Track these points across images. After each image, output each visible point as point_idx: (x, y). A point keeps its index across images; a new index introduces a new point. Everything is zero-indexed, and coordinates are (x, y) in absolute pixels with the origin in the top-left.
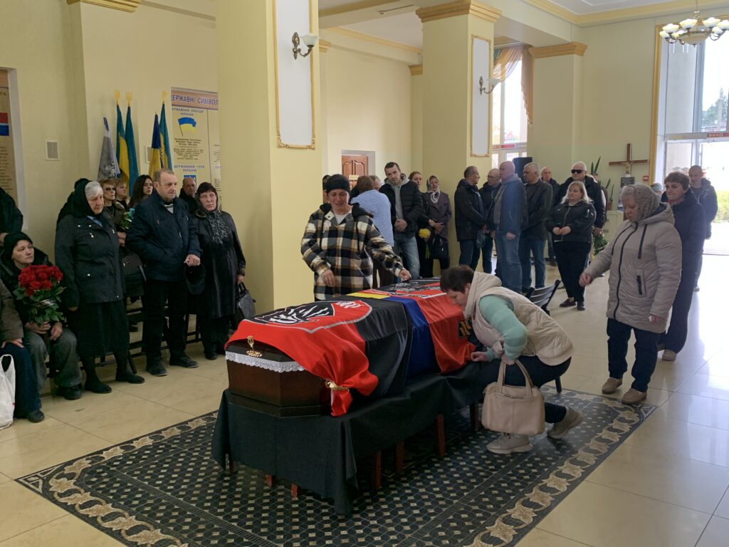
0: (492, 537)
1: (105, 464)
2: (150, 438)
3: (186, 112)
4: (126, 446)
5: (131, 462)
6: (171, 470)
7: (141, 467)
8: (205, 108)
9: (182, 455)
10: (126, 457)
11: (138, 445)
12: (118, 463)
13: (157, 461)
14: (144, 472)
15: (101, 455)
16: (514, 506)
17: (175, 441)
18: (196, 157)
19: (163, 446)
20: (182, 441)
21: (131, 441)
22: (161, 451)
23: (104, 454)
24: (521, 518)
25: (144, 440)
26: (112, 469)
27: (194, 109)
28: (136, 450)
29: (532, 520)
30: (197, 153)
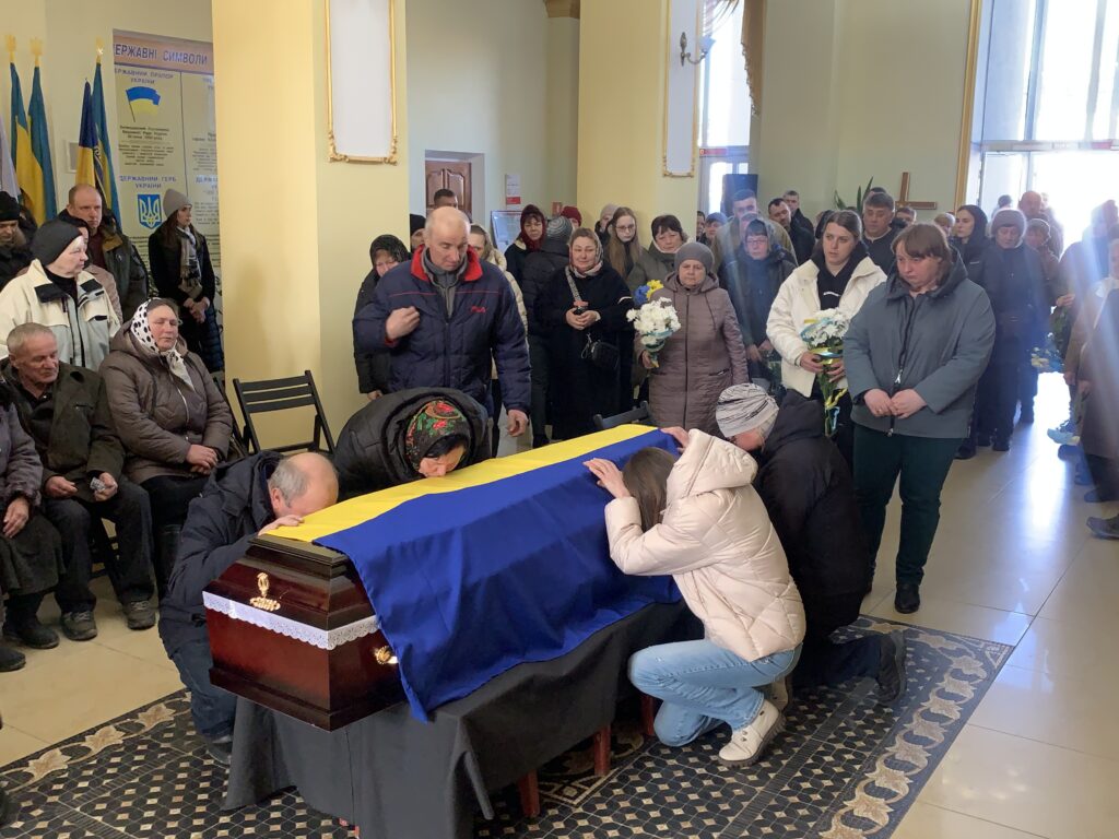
1: (35, 790)
2: (118, 729)
3: (141, 77)
4: (72, 746)
5: (86, 784)
6: (165, 799)
7: (108, 794)
8: (176, 70)
9: (183, 765)
10: (75, 772)
11: (94, 745)
12: (61, 786)
13: (136, 780)
14: (113, 804)
15: (26, 770)
17: (166, 735)
18: (161, 161)
19: (145, 747)
20: (180, 734)
21: (81, 737)
22: (141, 758)
23: (31, 768)
25: (107, 735)
26: (51, 799)
27: (155, 71)
28: (94, 757)
30: (161, 154)
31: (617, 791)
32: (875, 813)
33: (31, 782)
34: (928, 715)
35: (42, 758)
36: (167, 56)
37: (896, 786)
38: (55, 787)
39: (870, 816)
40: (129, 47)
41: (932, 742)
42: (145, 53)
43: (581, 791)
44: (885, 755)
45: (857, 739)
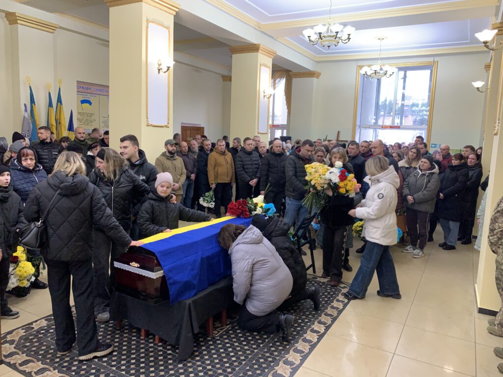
0: (279, 374)
16: (289, 353)
24: (293, 360)
29: (299, 361)
31: (231, 332)
32: (313, 338)
33: (33, 330)
34: (333, 307)
35: (38, 322)
36: (95, 90)
37: (321, 330)
38: (42, 332)
39: (311, 339)
40: (83, 87)
41: (333, 316)
42: (87, 89)
43: (219, 332)
44: (318, 320)
45: (309, 315)
